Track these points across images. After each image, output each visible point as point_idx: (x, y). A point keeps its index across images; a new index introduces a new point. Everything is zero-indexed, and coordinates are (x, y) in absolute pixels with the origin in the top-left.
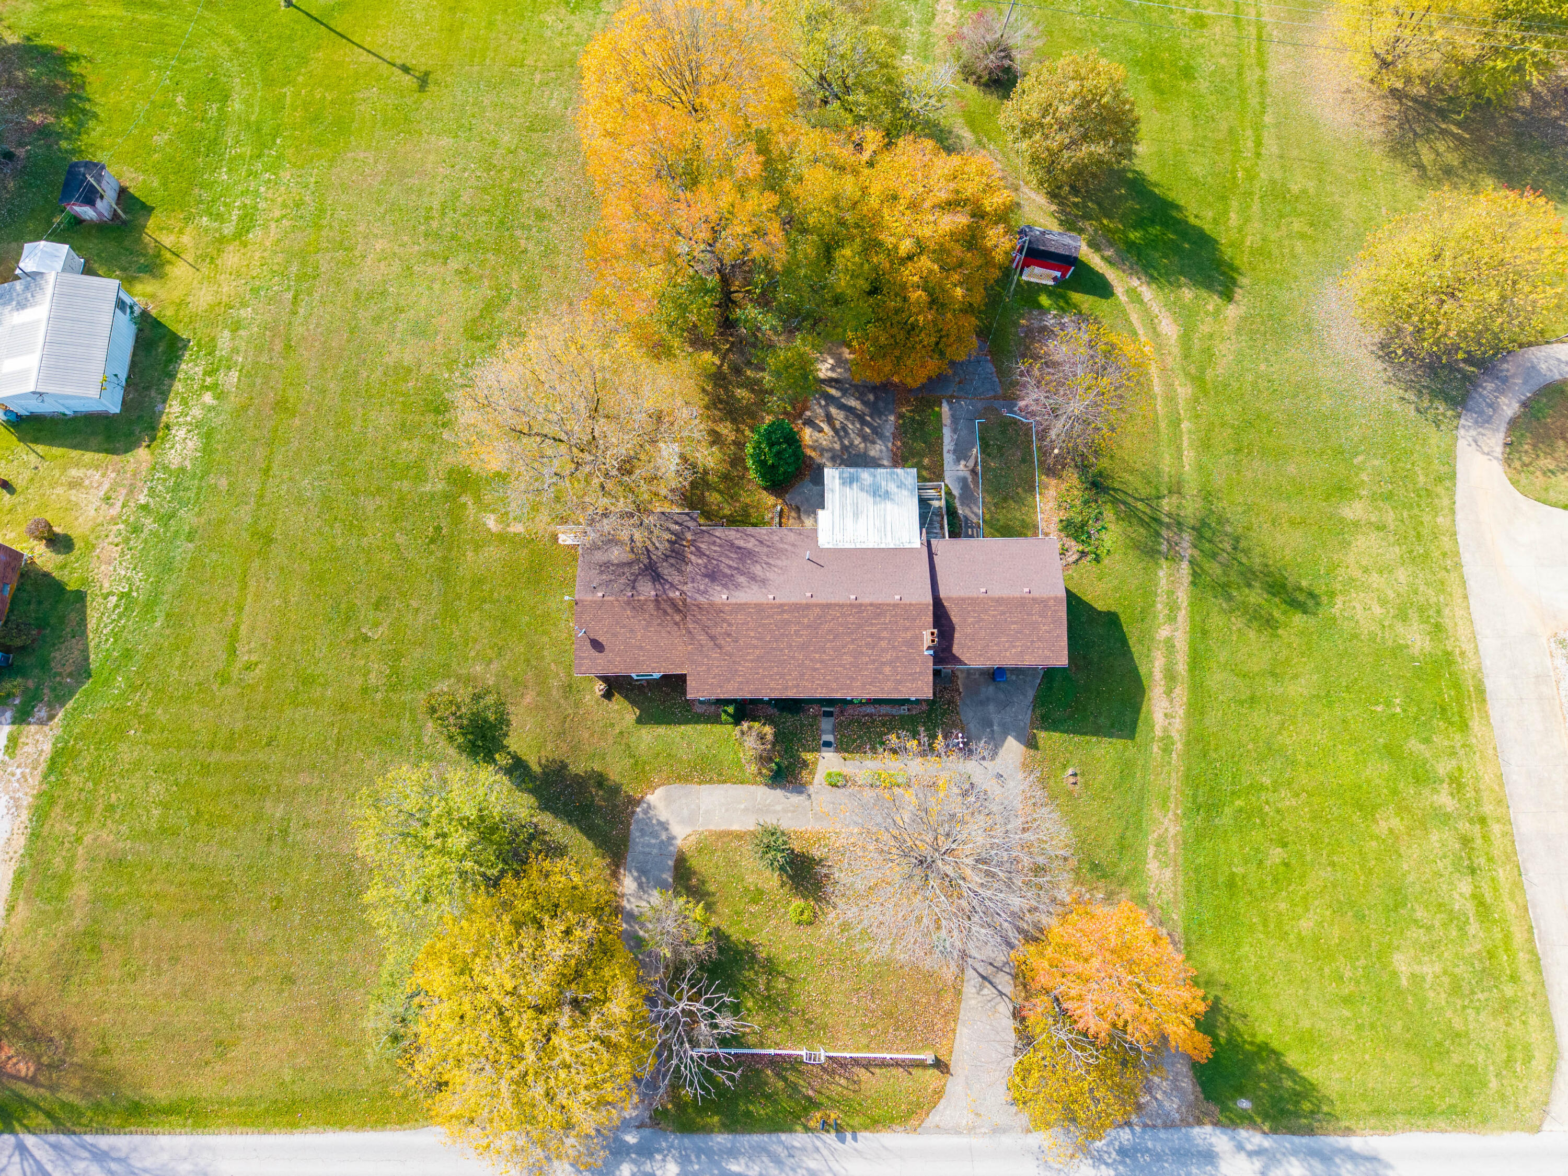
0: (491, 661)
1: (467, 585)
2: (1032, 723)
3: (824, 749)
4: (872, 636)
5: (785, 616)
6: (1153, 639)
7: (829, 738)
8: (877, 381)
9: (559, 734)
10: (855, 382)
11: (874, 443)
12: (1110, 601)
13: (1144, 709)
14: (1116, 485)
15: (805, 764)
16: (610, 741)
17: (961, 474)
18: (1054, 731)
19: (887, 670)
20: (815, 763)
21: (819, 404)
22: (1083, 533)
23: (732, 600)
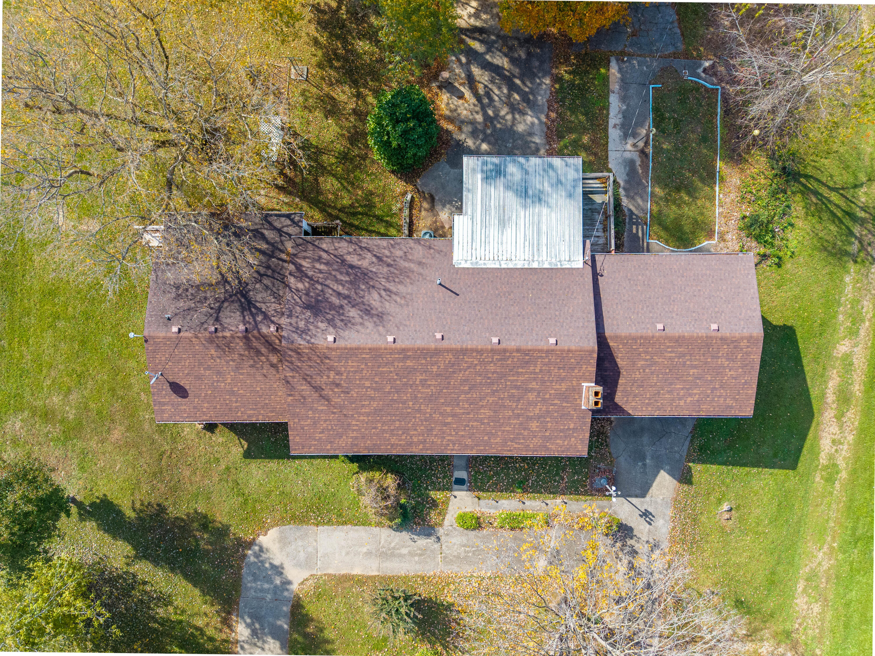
0: (69, 390)
1: (36, 297)
2: (689, 455)
3: (455, 487)
4: (517, 387)
5: (409, 363)
6: (830, 357)
7: (463, 474)
8: (534, 31)
9: (155, 474)
10: (506, 31)
11: (523, 113)
12: (789, 313)
13: (810, 436)
14: (809, 171)
15: (434, 504)
16: (216, 479)
17: (627, 155)
18: (712, 463)
19: (534, 425)
20: (446, 503)
21: (459, 60)
22: (767, 232)
23: (341, 343)
